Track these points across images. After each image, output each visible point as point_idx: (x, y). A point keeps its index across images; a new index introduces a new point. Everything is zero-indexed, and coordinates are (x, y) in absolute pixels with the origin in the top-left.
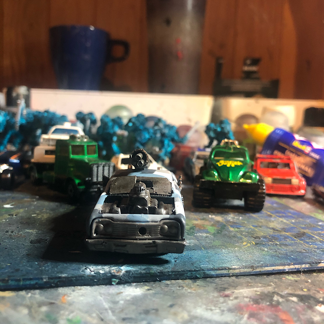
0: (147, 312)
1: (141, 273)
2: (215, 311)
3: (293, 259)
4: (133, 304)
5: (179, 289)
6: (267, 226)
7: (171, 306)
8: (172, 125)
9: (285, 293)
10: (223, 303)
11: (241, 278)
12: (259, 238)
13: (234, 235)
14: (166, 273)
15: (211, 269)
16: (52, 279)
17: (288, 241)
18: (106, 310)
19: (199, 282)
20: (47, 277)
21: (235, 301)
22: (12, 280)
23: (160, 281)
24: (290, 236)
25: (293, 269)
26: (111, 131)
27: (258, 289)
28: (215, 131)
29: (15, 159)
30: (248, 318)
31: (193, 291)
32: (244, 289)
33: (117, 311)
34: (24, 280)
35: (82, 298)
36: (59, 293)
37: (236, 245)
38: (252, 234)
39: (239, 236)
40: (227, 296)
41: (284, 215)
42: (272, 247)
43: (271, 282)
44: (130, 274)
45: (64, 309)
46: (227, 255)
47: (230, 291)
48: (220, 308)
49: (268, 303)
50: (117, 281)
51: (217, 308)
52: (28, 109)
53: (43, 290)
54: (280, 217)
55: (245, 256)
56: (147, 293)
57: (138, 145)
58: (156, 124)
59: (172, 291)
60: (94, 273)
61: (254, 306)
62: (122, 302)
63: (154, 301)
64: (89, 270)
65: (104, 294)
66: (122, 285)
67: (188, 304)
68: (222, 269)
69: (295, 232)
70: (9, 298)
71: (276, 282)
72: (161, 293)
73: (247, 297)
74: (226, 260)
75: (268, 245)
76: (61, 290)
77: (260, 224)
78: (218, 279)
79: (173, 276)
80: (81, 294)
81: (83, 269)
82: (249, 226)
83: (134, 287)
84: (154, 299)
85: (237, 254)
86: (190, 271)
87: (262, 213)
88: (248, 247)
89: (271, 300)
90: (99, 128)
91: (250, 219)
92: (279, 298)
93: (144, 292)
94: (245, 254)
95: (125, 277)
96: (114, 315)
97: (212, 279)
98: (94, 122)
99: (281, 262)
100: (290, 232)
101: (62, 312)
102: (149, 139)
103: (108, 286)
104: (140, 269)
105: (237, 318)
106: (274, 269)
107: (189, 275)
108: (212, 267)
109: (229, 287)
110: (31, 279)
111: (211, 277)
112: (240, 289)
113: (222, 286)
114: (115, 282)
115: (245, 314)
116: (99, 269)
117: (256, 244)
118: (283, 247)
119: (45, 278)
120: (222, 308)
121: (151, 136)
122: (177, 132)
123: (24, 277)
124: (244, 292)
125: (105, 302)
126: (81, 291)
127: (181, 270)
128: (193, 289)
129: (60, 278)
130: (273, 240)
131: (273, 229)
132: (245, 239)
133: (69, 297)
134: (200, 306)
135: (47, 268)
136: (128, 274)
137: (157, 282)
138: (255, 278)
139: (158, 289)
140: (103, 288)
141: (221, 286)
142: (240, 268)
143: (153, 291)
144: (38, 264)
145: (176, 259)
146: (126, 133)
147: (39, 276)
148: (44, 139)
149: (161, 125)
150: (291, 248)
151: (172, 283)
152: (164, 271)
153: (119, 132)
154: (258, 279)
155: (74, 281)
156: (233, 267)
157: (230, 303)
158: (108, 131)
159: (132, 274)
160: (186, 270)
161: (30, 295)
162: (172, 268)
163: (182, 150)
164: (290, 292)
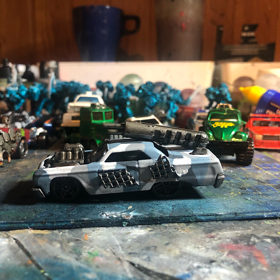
0: (148, 248)
1: (145, 218)
2: (201, 249)
3: (272, 207)
4: (138, 242)
5: (175, 231)
6: (253, 178)
7: (167, 244)
8: (177, 90)
9: (262, 235)
10: (208, 243)
11: (226, 222)
12: (245, 189)
13: (224, 186)
14: (165, 218)
15: (201, 215)
16: (77, 221)
17: (270, 192)
18: (117, 246)
19: (191, 226)
20: (74, 220)
21: (219, 241)
22: (48, 222)
23: (160, 224)
24: (272, 187)
25: (271, 215)
26: (125, 97)
27: (239, 232)
28: (214, 94)
29: (49, 123)
30: (228, 255)
31: (186, 233)
32: (227, 231)
33: (125, 247)
34: (56, 222)
35: (99, 237)
36: (83, 232)
37: (224, 195)
38: (240, 185)
39: (228, 187)
40: (213, 237)
41: (270, 168)
42: (255, 197)
43: (251, 226)
44: (136, 218)
45: (86, 244)
46: (216, 203)
47: (216, 233)
48: (205, 246)
49: (246, 243)
50: (127, 223)
51: (203, 247)
52: (57, 80)
53: (71, 230)
54: (266, 170)
55: (231, 204)
56: (149, 233)
57: (147, 108)
58: (163, 90)
59: (169, 232)
60: (109, 218)
61: (234, 245)
62: (130, 240)
63: (154, 240)
64: (105, 215)
65: (116, 234)
66: (131, 227)
67: (180, 243)
68: (211, 215)
69: (277, 183)
70: (46, 235)
71: (255, 226)
72: (160, 234)
73: (229, 238)
74: (215, 207)
75: (252, 195)
76: (84, 230)
77: (248, 176)
78: (207, 223)
79: (171, 220)
80: (99, 233)
81: (101, 214)
82: (238, 178)
83: (140, 228)
84: (154, 238)
85: (225, 203)
86: (184, 216)
87: (251, 167)
88: (235, 196)
89: (249, 241)
90: (115, 94)
91: (240, 172)
92: (256, 239)
93: (147, 232)
94: (231, 202)
95: (133, 220)
96: (123, 250)
97: (202, 223)
98: (111, 89)
99: (261, 209)
100: (272, 184)
101: (85, 247)
102: (156, 103)
103: (119, 227)
104: (145, 214)
105: (218, 254)
106: (254, 216)
107: (183, 220)
108: (202, 213)
109: (215, 230)
110: (62, 222)
111: (202, 221)
112: (224, 232)
113: (210, 229)
114: (125, 224)
115: (225, 252)
116: (112, 214)
117: (242, 194)
118: (264, 197)
119: (72, 221)
120: (207, 247)
121: (158, 101)
122: (181, 95)
123: (57, 220)
124: (227, 234)
125: (117, 240)
126: (99, 231)
127: (177, 216)
128: (186, 231)
129: (83, 221)
130: (257, 191)
131: (258, 181)
132: (233, 190)
133: (90, 235)
134: (190, 245)
135: (73, 214)
136: (135, 218)
137: (158, 225)
138: (237, 223)
139: (159, 230)
140: (116, 229)
141: (208, 229)
142: (226, 215)
143: (154, 232)
144: (67, 210)
145: (173, 207)
146: (137, 99)
147: (68, 220)
148: (71, 107)
149: (167, 91)
150: (271, 198)
151: (169, 226)
152: (163, 216)
153: (132, 97)
154: (240, 223)
155: (94, 223)
156: (220, 213)
157: (214, 242)
158: (122, 97)
159: (139, 218)
160: (181, 216)
161: (61, 233)
162: (170, 214)
163: (186, 110)
164: (266, 234)
